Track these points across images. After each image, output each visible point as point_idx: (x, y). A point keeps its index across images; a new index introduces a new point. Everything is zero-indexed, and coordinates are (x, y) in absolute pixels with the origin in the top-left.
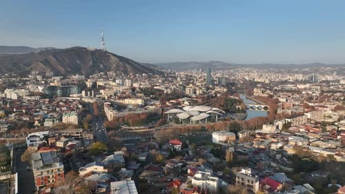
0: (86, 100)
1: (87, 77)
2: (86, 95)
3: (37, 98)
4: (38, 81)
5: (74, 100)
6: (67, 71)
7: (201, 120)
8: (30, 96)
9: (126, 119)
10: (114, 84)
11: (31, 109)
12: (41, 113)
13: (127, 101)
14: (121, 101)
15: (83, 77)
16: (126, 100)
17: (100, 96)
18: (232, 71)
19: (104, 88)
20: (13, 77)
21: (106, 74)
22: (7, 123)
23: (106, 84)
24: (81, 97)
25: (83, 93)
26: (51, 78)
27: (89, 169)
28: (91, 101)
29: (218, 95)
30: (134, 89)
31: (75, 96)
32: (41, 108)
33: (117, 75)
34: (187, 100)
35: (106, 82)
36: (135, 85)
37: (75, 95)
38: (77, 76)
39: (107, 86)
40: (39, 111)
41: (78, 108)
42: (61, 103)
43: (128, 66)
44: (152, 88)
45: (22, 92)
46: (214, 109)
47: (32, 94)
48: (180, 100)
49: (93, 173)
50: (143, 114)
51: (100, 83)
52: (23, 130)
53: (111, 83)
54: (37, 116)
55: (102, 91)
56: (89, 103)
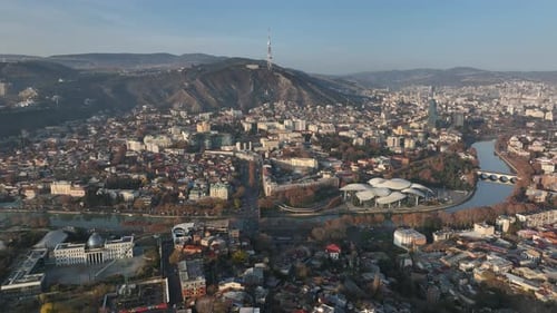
0: (241, 156)
1: (246, 112)
2: (242, 147)
3: (181, 151)
4: (181, 119)
5: (226, 156)
6: (218, 102)
7: (392, 204)
8: (173, 147)
9: (287, 196)
10: (281, 127)
11: (175, 171)
12: (186, 179)
13: (294, 162)
14: (286, 161)
15: (240, 112)
16: (293, 160)
17: (261, 149)
18: (492, 87)
19: (265, 134)
20: (152, 112)
21: (272, 107)
22: (150, 194)
23: (269, 127)
24: (235, 151)
25: (238, 144)
26: (197, 113)
27: (228, 285)
28: (248, 158)
29: (442, 150)
30: (308, 137)
31: (227, 150)
32: (185, 170)
33: (288, 108)
34: (384, 161)
35: (270, 124)
36: (312, 128)
37: (227, 148)
38: (231, 113)
39: (270, 131)
40: (184, 176)
41: (230, 171)
42: (209, 162)
43: (305, 92)
44: (336, 135)
45: (164, 140)
46: (415, 186)
47: (175, 146)
48: (374, 160)
49: (231, 289)
50: (311, 188)
51: (261, 126)
52: (167, 206)
53: (277, 125)
54: (183, 184)
55: (262, 141)
56: (244, 161)
